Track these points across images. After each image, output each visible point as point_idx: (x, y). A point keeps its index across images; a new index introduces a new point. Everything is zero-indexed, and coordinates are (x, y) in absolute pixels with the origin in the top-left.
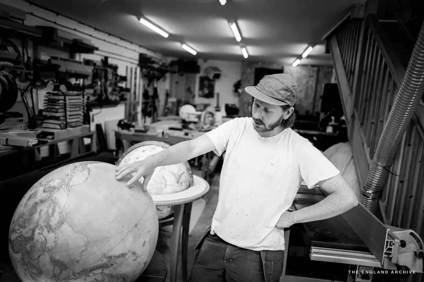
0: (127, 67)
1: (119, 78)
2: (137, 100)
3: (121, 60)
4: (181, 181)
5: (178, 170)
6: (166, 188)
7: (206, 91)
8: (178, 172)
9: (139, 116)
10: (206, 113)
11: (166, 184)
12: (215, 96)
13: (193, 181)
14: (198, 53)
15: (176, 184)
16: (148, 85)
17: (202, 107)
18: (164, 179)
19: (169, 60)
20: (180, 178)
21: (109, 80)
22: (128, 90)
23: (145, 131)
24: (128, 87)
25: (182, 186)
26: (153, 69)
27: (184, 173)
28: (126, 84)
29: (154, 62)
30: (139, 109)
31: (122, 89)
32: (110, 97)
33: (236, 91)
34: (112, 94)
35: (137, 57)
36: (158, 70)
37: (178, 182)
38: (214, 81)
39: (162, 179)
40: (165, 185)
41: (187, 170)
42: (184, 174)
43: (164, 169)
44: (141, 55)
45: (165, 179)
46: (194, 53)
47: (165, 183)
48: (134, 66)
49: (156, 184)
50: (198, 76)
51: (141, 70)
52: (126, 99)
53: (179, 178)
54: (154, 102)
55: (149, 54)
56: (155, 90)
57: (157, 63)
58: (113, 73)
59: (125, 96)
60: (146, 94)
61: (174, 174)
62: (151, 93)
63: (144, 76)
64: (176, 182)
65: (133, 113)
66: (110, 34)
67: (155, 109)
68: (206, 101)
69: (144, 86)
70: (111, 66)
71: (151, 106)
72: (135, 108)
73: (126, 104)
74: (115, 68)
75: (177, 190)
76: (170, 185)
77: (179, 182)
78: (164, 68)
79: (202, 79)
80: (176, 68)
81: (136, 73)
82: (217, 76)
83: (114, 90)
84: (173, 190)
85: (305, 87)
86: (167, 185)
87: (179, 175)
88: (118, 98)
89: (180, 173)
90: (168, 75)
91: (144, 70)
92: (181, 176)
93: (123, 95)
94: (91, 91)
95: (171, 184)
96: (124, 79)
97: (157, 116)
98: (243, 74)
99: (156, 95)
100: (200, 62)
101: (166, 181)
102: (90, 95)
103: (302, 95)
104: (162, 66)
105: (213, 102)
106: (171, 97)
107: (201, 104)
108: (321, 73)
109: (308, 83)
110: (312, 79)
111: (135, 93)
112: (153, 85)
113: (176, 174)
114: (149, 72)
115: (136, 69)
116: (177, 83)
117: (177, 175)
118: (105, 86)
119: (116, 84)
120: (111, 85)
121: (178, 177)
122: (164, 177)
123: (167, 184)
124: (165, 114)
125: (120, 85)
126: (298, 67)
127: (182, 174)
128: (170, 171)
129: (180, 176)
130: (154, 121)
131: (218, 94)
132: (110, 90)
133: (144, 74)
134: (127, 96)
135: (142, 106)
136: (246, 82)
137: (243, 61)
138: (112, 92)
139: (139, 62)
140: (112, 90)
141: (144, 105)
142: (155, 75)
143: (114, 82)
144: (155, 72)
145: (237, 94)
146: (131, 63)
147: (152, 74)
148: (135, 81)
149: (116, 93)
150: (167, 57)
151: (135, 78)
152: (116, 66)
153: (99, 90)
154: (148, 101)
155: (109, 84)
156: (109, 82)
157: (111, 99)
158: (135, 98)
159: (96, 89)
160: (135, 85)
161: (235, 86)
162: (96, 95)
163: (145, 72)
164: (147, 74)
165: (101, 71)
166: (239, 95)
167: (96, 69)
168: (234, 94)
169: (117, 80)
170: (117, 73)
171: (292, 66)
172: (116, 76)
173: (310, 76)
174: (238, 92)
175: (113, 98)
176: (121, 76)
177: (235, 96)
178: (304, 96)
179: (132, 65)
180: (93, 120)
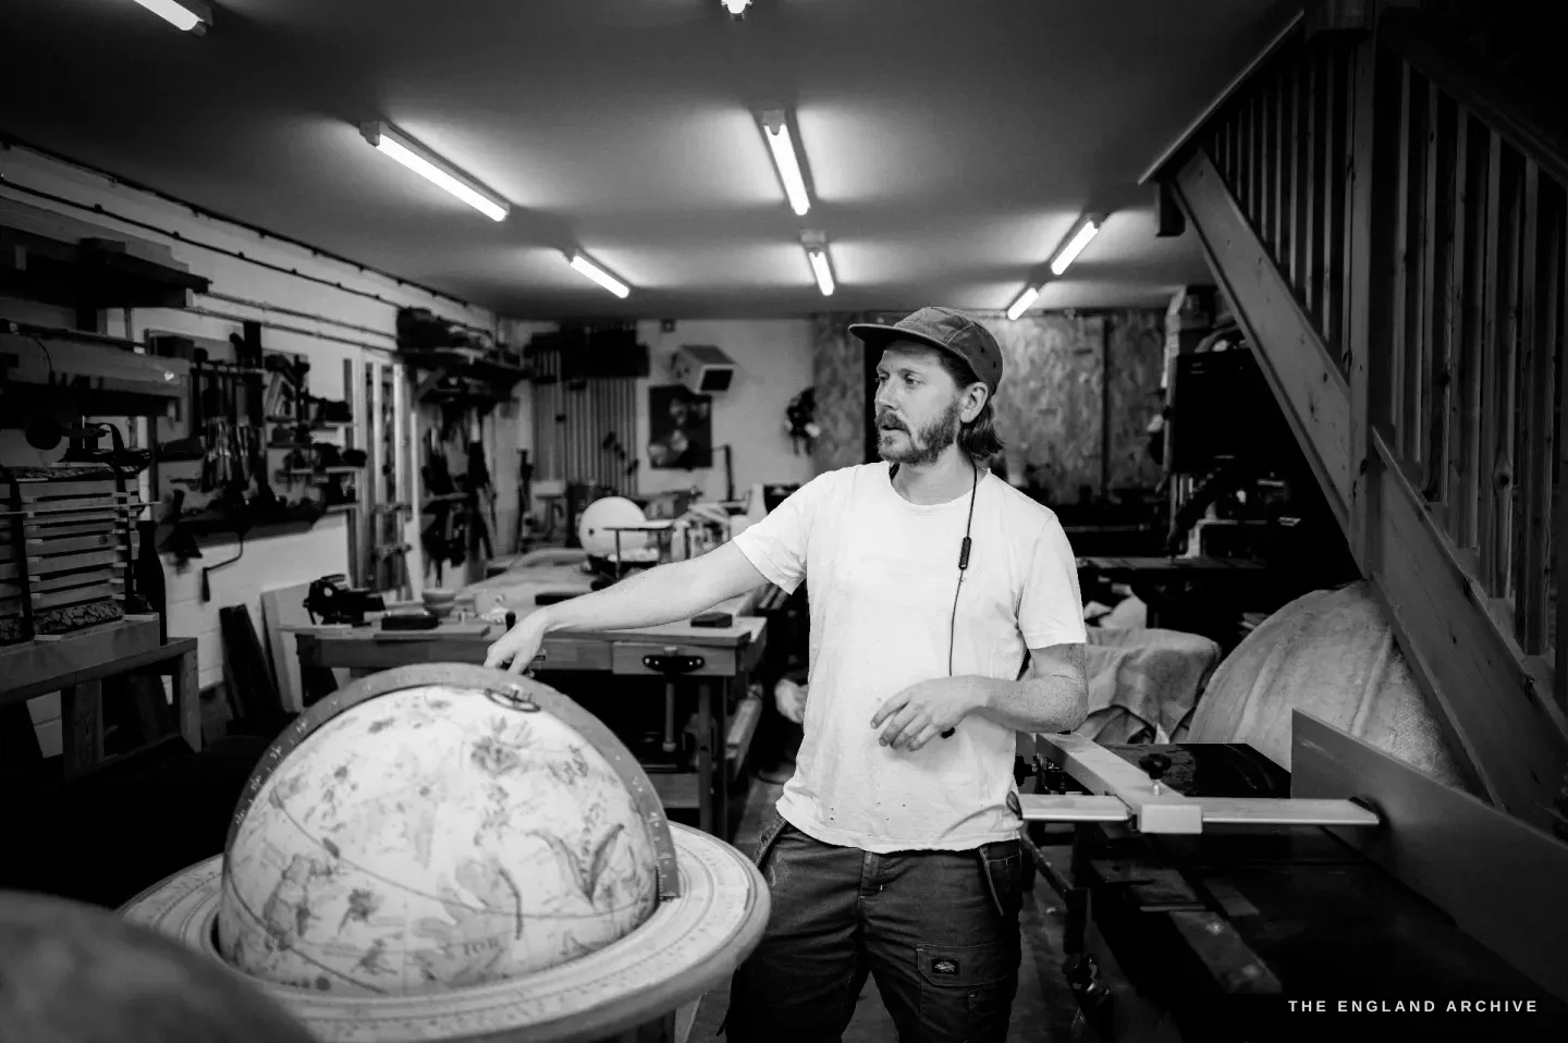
0: (347, 364)
1: (313, 409)
2: (400, 497)
3: (321, 336)
4: (605, 878)
5: (587, 819)
6: (518, 937)
7: (682, 445)
8: (587, 830)
9: (414, 561)
10: (693, 524)
11: (519, 916)
12: (718, 457)
13: (673, 872)
14: (635, 290)
15: (580, 905)
16: (444, 436)
17: (669, 507)
18: (502, 880)
19: (523, 333)
20: (602, 863)
21: (270, 419)
22: (358, 458)
23: (432, 621)
24: (359, 444)
25: (616, 907)
26: (458, 366)
27: (621, 827)
28: (349, 434)
29: (460, 340)
30: (411, 531)
31: (328, 451)
32: (279, 491)
33: (798, 432)
34: (286, 476)
35: (386, 321)
36: (479, 369)
37: (589, 893)
38: (708, 400)
39: (495, 885)
40: (513, 922)
41: (638, 810)
42: (622, 835)
43: (503, 823)
45: (508, 879)
46: (622, 292)
47: (514, 911)
48: (380, 361)
49: (459, 921)
50: (643, 387)
51: (410, 376)
52: (351, 497)
53: (594, 866)
54: (472, 501)
55: (440, 308)
56: (475, 452)
57: (477, 345)
58: (285, 390)
59: (345, 485)
60: (434, 472)
61: (566, 849)
62: (457, 464)
63: (424, 399)
64: (579, 892)
65: (384, 550)
66: (263, 233)
67: (480, 530)
68: (682, 480)
69: (427, 439)
70: (277, 363)
71: (458, 520)
72: (391, 530)
73: (351, 516)
74: (297, 369)
75: (584, 939)
76: (543, 917)
77: (598, 891)
78: (502, 363)
79: (659, 398)
80: (553, 362)
81: (387, 386)
82: (719, 381)
83: (295, 461)
84: (565, 944)
85: (1062, 397)
86: (526, 921)
87: (592, 848)
88: (315, 495)
89: (596, 837)
90: (522, 391)
91: (422, 376)
92: (608, 849)
93: (336, 479)
94: (192, 469)
95: (548, 909)
96: (338, 412)
97: (490, 555)
98: (818, 365)
99: (478, 474)
100: (647, 332)
101: (517, 895)
102: (183, 487)
103: (1056, 425)
104: (493, 354)
105: (710, 481)
106: (539, 479)
107: (666, 494)
108: (1118, 337)
109: (1072, 376)
110: (1088, 361)
111: (388, 469)
112: (466, 437)
113: (574, 843)
114: (443, 383)
115: (388, 370)
116: (560, 419)
117: (579, 852)
118: (254, 447)
119: (302, 435)
120: (279, 439)
121: (588, 861)
122: (502, 873)
123: (524, 910)
124: (521, 546)
125: (319, 437)
126: (1029, 322)
127: (612, 836)
128: (535, 833)
129: (599, 853)
130: (475, 577)
131: (728, 450)
132: (276, 459)
133: (423, 392)
134: (353, 481)
135: (422, 522)
136: (835, 393)
137: (814, 316)
138: (288, 468)
139: (399, 343)
140: (287, 459)
141: (432, 518)
142: (473, 391)
143: (292, 428)
144: (467, 380)
145: (802, 444)
146: (364, 346)
147: (457, 390)
148: (388, 418)
149: (306, 471)
150: (514, 323)
151: (387, 408)
152: (302, 360)
153: (228, 461)
154: (451, 496)
155: (269, 438)
156: (270, 427)
157: (283, 499)
158: (391, 489)
159: (210, 459)
160: (388, 438)
161: (791, 412)
162: (215, 485)
163: (426, 382)
164: (435, 387)
165: (230, 383)
166: (811, 445)
167: (207, 373)
168: (790, 444)
169: (307, 418)
170: (307, 390)
171: (1007, 317)
172: (302, 402)
173: (1081, 353)
174: (806, 435)
175: (294, 494)
176: (323, 402)
177: (796, 452)
178: (1062, 431)
179: (370, 357)
180: (205, 595)
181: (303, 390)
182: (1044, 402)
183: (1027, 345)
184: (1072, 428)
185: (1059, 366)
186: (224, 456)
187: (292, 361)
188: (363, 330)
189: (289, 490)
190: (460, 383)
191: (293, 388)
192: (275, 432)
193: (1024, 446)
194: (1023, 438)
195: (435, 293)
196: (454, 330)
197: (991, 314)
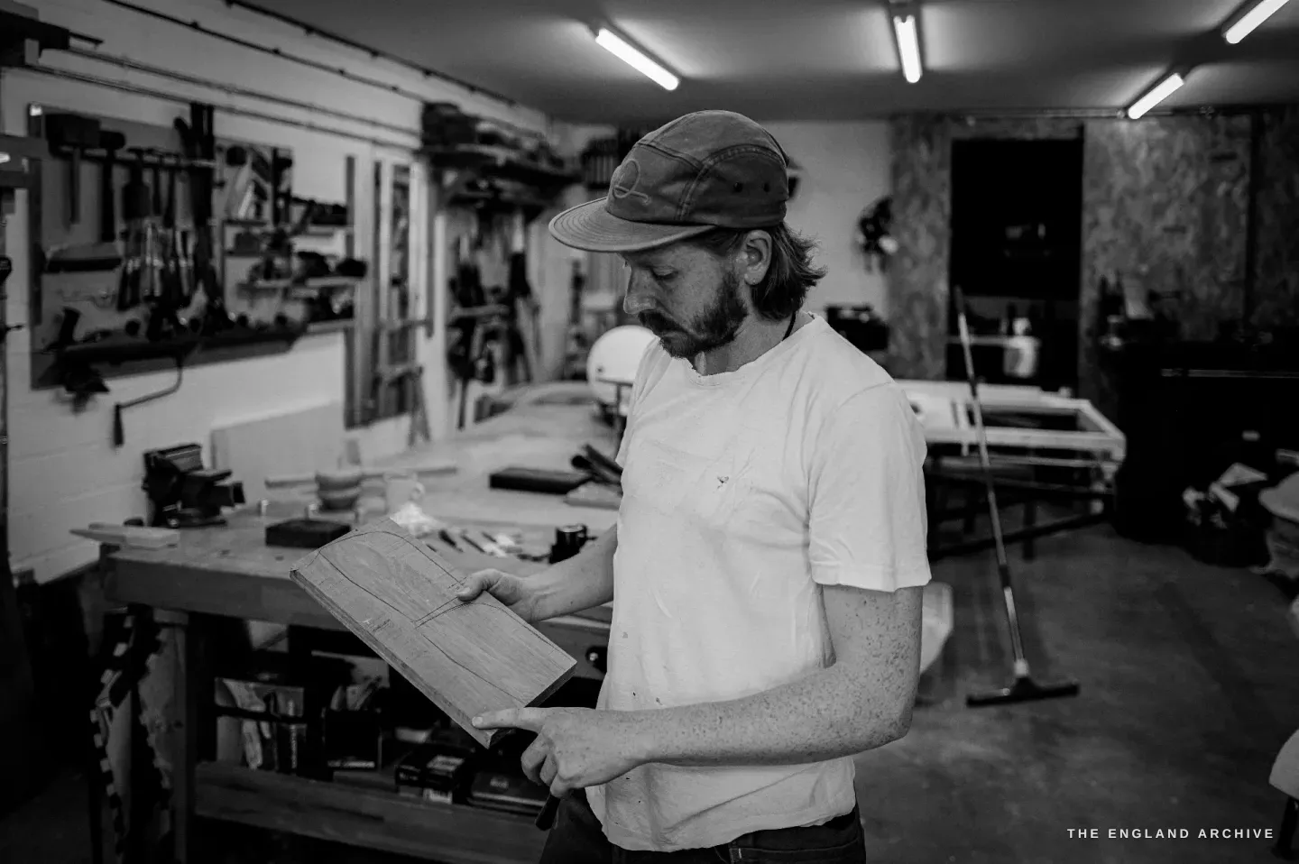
0: (350, 162)
1: (297, 213)
2: (417, 312)
3: (311, 127)
14: (685, 81)
16: (477, 244)
19: (581, 137)
21: (231, 222)
22: (353, 268)
24: (361, 251)
26: (489, 169)
28: (350, 240)
29: (491, 139)
30: (430, 352)
31: (316, 264)
32: (235, 307)
33: (871, 245)
34: (249, 290)
35: (410, 117)
36: (510, 170)
44: (430, 110)
46: (670, 83)
48: (393, 159)
51: (435, 178)
52: (348, 312)
54: (511, 316)
55: (470, 104)
56: (518, 264)
57: (510, 144)
58: (256, 188)
59: (340, 300)
60: (465, 284)
62: (493, 274)
63: (448, 202)
67: (516, 347)
69: (456, 246)
72: (404, 350)
74: (276, 166)
78: (544, 165)
81: (402, 189)
83: (265, 272)
85: (1195, 212)
88: (296, 312)
90: (575, 197)
91: (449, 178)
93: (327, 294)
94: (107, 283)
96: (336, 216)
98: (896, 171)
99: (519, 284)
102: (80, 305)
103: (1185, 246)
104: (533, 156)
106: (594, 288)
109: (1208, 187)
110: (1230, 169)
111: (399, 281)
112: (506, 245)
114: (472, 186)
115: (405, 170)
118: (203, 256)
119: (280, 243)
120: (245, 245)
125: (301, 244)
126: (1153, 122)
132: (238, 270)
133: (449, 195)
134: (352, 294)
135: (448, 339)
136: (916, 203)
137: (893, 117)
138: (252, 279)
139: (425, 141)
140: (256, 269)
141: (457, 334)
142: (507, 196)
143: (265, 234)
144: (500, 183)
145: (875, 259)
146: (376, 142)
147: (488, 195)
148: (402, 223)
149: (282, 283)
150: (569, 127)
151: (400, 212)
152: (282, 154)
153: (157, 274)
154: (480, 311)
155: (230, 244)
156: (231, 232)
157: (243, 319)
158: (404, 302)
159: (130, 270)
160: (402, 245)
161: (863, 223)
162: (135, 302)
163: (455, 184)
164: (464, 192)
165: (164, 177)
166: (886, 262)
167: (124, 163)
168: (861, 259)
169: (288, 220)
170: (289, 191)
171: (1127, 116)
172: (281, 203)
173: (1219, 159)
174: (880, 250)
175: (263, 312)
176: (311, 204)
177: (869, 268)
178: (1192, 251)
179: (381, 154)
180: (118, 437)
181: (283, 188)
182: (1170, 218)
183: (1151, 149)
184: (1207, 249)
185: (1192, 174)
186: (152, 267)
187: (268, 156)
188: (374, 123)
189: (252, 305)
190: (491, 188)
191: (268, 187)
192: (238, 238)
193: (1144, 269)
194: (1143, 258)
195: (472, 88)
196: (484, 127)
197: (1104, 114)
